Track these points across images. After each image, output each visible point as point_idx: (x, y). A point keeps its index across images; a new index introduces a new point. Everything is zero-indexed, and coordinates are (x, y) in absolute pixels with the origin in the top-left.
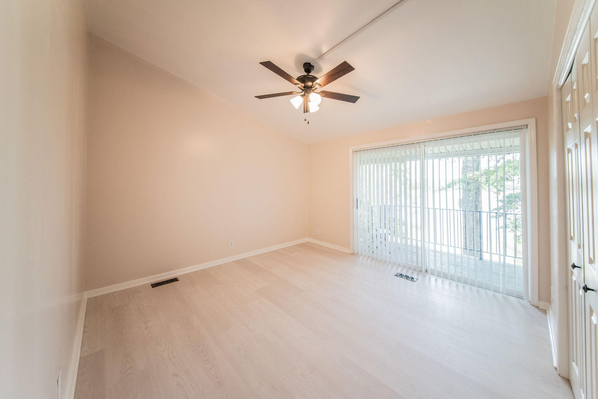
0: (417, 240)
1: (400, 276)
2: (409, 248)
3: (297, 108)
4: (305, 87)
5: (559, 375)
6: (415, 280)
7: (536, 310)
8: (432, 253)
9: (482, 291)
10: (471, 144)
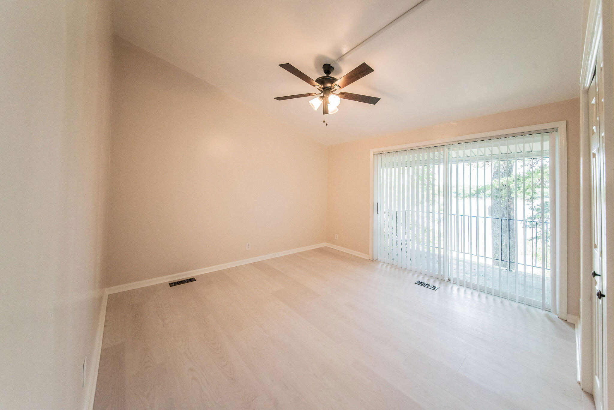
0: (439, 248)
1: (421, 284)
2: (431, 257)
3: (316, 110)
4: (324, 88)
5: (582, 389)
6: (436, 288)
7: (564, 323)
8: (454, 262)
9: (507, 302)
10: (490, 148)
